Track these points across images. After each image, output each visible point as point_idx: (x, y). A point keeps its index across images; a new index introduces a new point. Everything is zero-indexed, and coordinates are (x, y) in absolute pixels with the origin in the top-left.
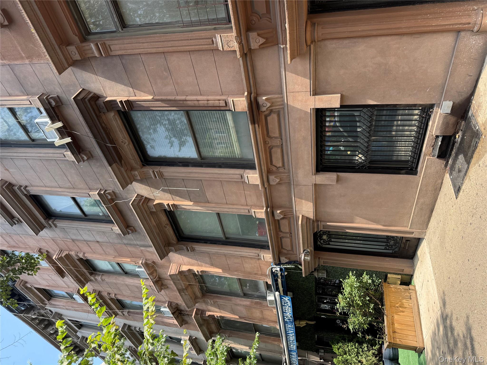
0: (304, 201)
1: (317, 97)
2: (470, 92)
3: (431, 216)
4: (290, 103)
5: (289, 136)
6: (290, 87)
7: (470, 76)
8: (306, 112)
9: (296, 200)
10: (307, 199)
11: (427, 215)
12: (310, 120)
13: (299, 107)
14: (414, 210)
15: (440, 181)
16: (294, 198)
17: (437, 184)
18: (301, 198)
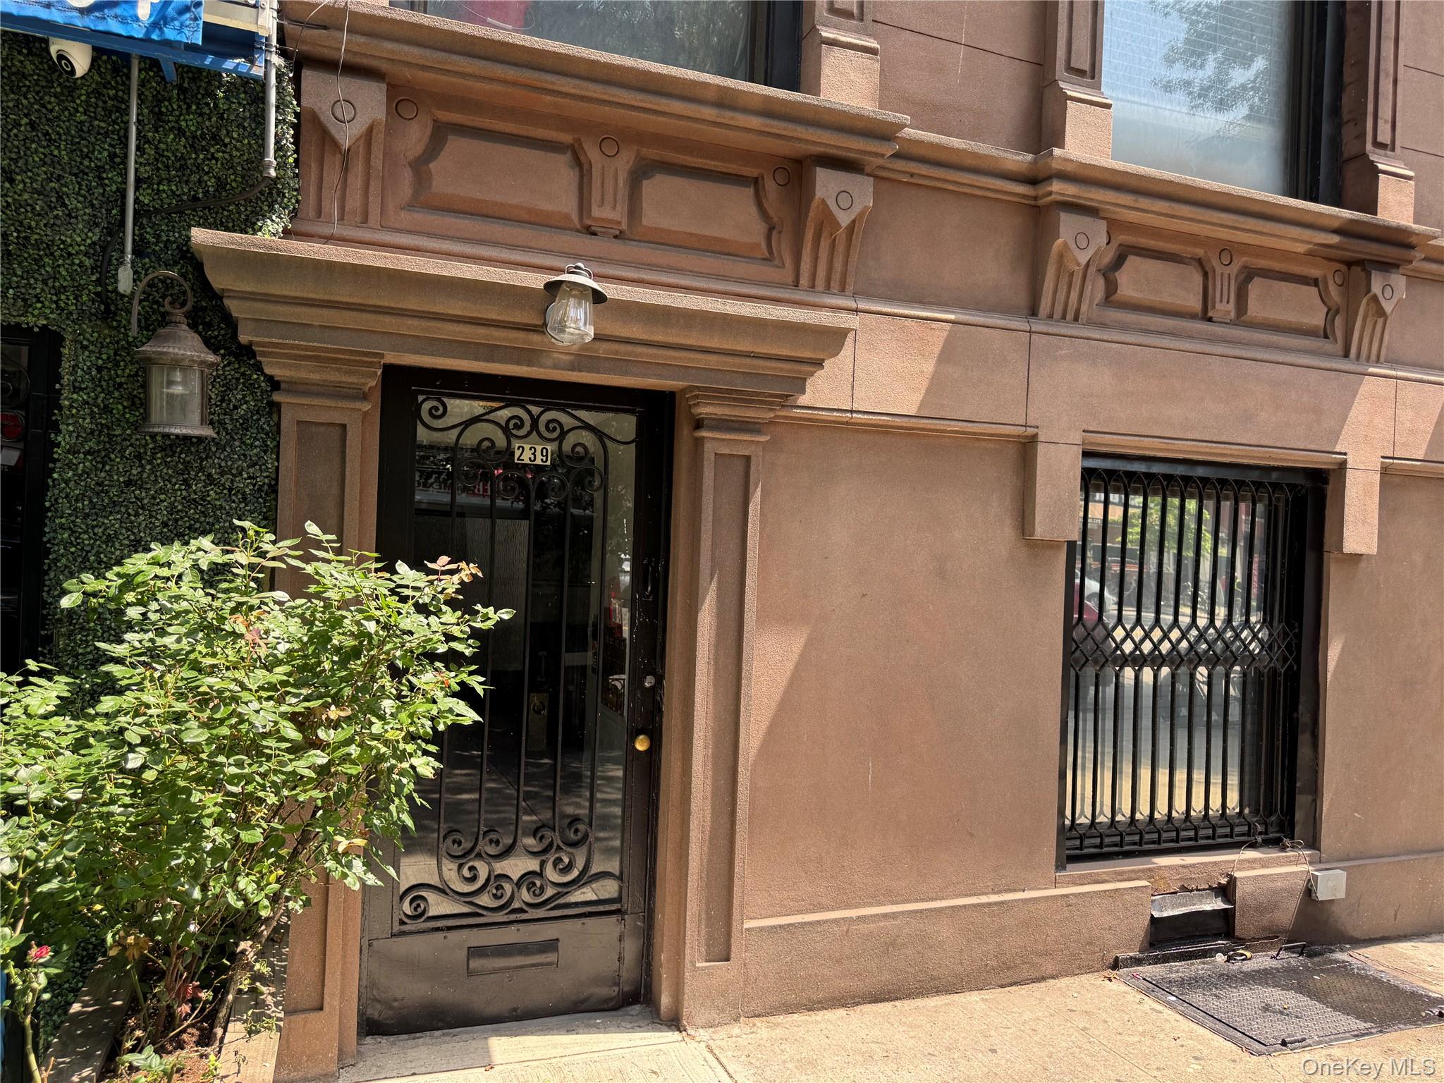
0: (929, 367)
1: (1377, 477)
2: (1357, 934)
3: (844, 1006)
4: (1368, 385)
5: (1259, 356)
6: (1409, 391)
7: (1396, 915)
8: (1336, 435)
9: (935, 325)
10: (936, 385)
11: (855, 985)
12: (1313, 447)
13: (1353, 414)
14: (885, 916)
15: (1049, 967)
16: (952, 317)
17: (1036, 960)
18: (946, 356)
